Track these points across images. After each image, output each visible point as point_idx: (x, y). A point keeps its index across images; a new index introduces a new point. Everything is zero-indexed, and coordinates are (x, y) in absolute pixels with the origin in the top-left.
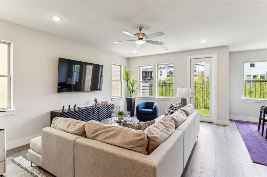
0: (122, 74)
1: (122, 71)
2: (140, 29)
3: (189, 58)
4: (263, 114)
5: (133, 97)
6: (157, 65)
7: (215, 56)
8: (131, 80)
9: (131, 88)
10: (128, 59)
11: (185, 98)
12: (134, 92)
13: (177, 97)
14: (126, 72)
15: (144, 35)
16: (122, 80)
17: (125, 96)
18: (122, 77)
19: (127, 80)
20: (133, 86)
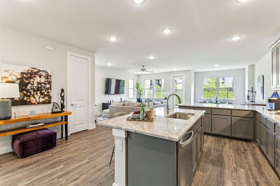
0: (135, 85)
1: (135, 83)
2: (143, 67)
3: (172, 76)
5: (141, 98)
7: (184, 75)
8: (140, 88)
9: (140, 93)
10: (138, 75)
12: (141, 95)
14: (137, 83)
15: (145, 69)
16: (135, 88)
17: (136, 97)
18: (135, 86)
19: (138, 88)
20: (141, 92)
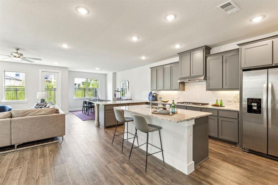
3: (40, 70)
4: (84, 104)
6: (4, 71)
7: (60, 72)
11: (44, 99)
13: (37, 98)
